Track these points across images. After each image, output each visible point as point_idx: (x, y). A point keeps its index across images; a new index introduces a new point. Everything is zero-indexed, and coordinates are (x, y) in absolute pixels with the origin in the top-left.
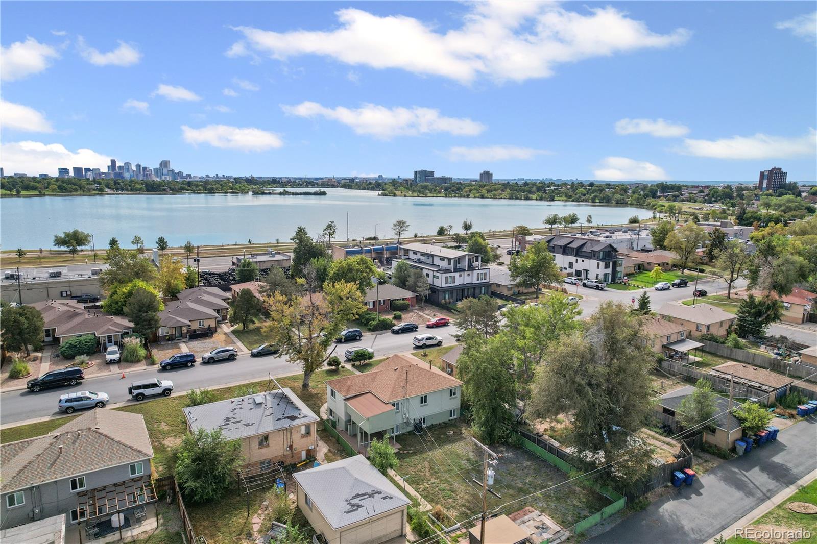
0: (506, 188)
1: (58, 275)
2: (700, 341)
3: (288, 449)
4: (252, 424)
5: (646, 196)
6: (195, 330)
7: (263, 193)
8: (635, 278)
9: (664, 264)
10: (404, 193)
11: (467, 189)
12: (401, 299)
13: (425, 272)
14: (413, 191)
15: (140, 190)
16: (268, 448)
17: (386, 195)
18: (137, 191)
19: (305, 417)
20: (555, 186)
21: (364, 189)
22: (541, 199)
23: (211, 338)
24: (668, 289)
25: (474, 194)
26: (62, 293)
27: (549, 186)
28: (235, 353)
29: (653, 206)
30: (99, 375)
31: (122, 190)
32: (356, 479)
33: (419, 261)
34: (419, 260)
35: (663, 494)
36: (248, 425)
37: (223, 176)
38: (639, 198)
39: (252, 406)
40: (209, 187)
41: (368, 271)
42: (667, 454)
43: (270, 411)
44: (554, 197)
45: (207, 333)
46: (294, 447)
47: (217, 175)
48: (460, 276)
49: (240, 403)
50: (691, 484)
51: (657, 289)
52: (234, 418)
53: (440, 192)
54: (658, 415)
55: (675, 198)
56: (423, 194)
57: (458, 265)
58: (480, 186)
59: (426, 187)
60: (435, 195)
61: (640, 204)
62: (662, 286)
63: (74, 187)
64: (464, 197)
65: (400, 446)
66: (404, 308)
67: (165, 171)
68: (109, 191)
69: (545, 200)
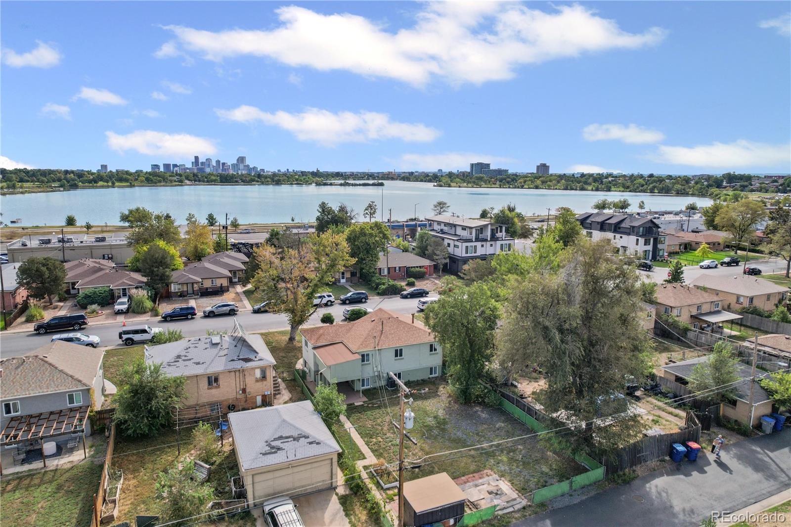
0: (562, 179)
1: (103, 239)
2: (739, 314)
3: (241, 392)
4: (203, 363)
5: (709, 186)
6: (207, 288)
7: (325, 184)
8: (679, 257)
9: (714, 244)
10: (459, 184)
11: (522, 180)
12: (417, 267)
13: (446, 242)
14: (469, 182)
15: (215, 181)
16: (218, 389)
17: (441, 186)
18: (212, 182)
19: (261, 360)
20: (613, 177)
21: (422, 181)
22: (597, 190)
23: (221, 296)
24: (716, 267)
25: (528, 185)
26: (104, 255)
27: (606, 178)
28: (236, 309)
29: (717, 195)
30: (104, 322)
31: (199, 181)
32: (284, 421)
33: (442, 232)
34: (442, 230)
35: (656, 468)
36: (198, 363)
37: (294, 170)
38: (701, 188)
39: (208, 346)
40: (277, 179)
41: (381, 235)
42: (672, 426)
43: (225, 352)
44: (610, 187)
45: (219, 291)
46: (248, 391)
47: (288, 170)
48: (482, 246)
49: (196, 342)
50: (695, 461)
51: (702, 267)
52: (186, 356)
53: (495, 184)
54: (668, 383)
55: (743, 188)
56: (477, 185)
57: (480, 235)
58: (536, 178)
59: (481, 179)
60: (489, 186)
61: (702, 194)
62: (708, 264)
63: (159, 179)
64: (518, 188)
65: (367, 400)
66: (420, 276)
67: (241, 166)
68: (188, 182)
69: (601, 191)
